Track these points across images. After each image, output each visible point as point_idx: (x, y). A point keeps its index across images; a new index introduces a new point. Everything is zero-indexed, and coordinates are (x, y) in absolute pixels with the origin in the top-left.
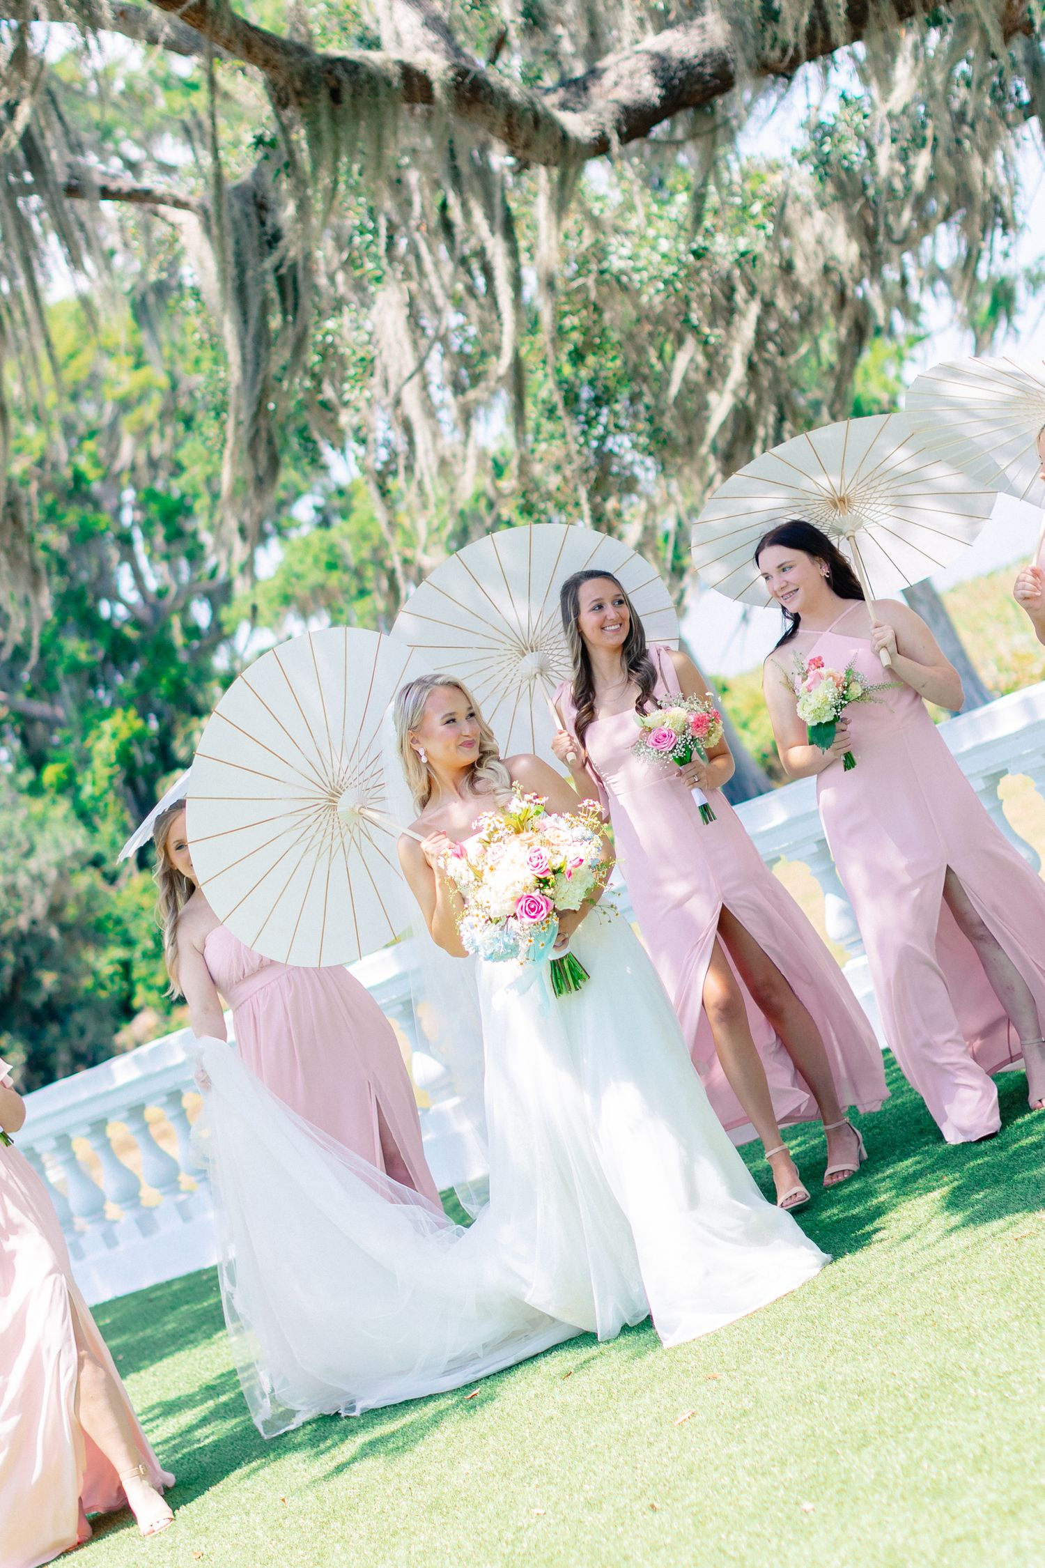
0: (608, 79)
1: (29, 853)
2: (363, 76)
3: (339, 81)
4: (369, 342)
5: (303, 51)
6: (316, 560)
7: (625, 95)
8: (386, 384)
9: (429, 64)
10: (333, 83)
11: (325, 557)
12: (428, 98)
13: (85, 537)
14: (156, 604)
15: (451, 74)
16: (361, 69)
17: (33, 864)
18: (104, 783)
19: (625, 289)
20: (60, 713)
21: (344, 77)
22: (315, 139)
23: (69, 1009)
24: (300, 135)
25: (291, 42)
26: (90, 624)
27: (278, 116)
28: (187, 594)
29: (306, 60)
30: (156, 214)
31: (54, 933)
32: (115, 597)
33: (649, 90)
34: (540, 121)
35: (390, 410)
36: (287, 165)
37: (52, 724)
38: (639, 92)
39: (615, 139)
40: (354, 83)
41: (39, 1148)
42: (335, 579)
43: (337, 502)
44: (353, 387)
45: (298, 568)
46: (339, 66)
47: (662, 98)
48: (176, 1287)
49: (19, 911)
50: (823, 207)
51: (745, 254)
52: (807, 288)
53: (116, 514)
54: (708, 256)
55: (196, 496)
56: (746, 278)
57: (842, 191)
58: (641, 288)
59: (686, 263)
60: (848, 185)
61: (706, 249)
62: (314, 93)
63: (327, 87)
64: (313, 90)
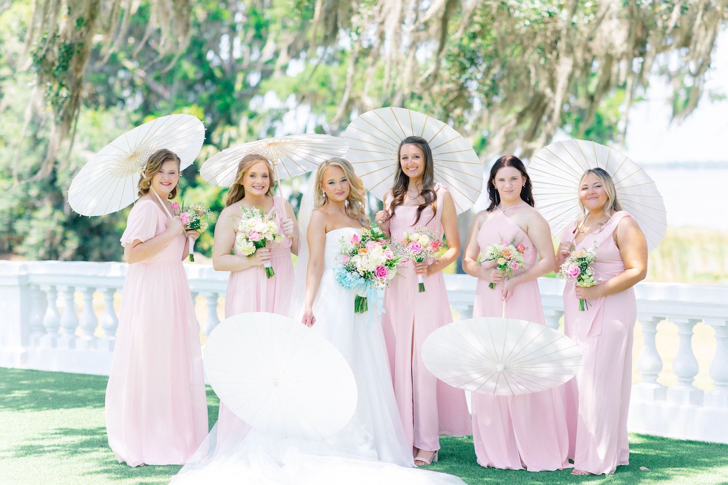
6: (318, 79)
8: (380, 11)
11: (322, 79)
13: (214, 18)
14: (235, 66)
19: (510, 15)
20: (167, 95)
26: (200, 61)
28: (252, 67)
32: (217, 53)
35: (377, 24)
37: (160, 97)
41: (58, 288)
42: (323, 92)
43: (339, 56)
44: (365, 7)
45: (307, 79)
48: (91, 379)
50: (619, 17)
51: (573, 24)
52: (595, 52)
53: (234, 14)
54: (555, 18)
55: (274, 22)
56: (568, 36)
57: (631, 16)
58: (517, 20)
59: (543, 17)
60: (636, 13)
61: (555, 14)
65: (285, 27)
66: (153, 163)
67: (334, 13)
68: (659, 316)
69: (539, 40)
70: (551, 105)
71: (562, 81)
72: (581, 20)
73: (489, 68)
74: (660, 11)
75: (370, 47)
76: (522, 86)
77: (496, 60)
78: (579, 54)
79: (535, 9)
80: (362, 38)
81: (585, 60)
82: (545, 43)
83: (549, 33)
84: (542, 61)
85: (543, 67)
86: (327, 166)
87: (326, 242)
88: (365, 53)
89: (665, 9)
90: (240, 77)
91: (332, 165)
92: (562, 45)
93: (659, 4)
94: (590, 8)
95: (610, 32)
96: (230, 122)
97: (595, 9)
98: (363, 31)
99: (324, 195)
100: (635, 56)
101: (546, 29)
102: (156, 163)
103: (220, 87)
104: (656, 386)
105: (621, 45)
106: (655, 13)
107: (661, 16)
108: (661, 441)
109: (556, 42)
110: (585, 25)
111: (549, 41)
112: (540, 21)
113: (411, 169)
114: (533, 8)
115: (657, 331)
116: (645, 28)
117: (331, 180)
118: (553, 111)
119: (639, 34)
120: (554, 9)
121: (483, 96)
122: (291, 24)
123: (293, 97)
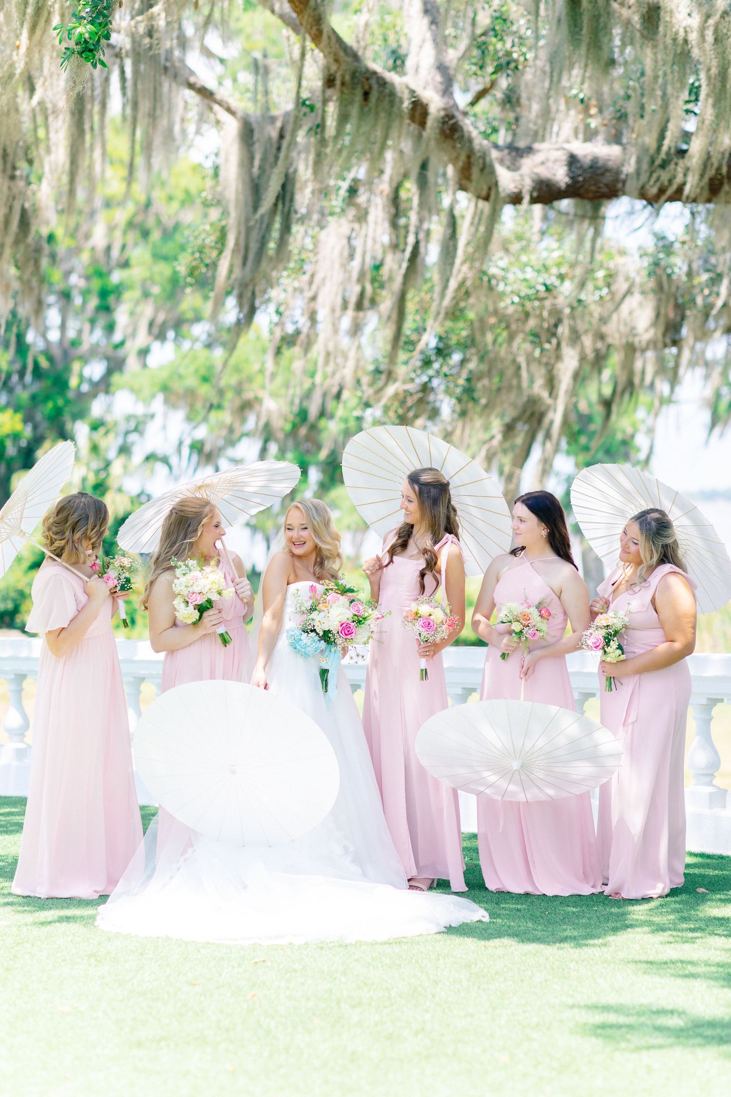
0: (538, 158)
2: (387, 91)
3: (371, 88)
4: (311, 251)
5: (355, 57)
6: (197, 371)
7: (544, 173)
8: (311, 283)
9: (431, 100)
10: (366, 87)
11: (203, 371)
12: (422, 124)
14: (68, 351)
15: (442, 113)
16: (387, 85)
19: (491, 288)
21: (375, 86)
22: (343, 118)
24: (332, 109)
25: (351, 48)
26: (19, 344)
27: (324, 92)
28: (93, 352)
29: (356, 64)
30: (211, 109)
33: (560, 176)
34: (487, 169)
35: (306, 300)
36: (318, 126)
38: (555, 175)
39: (527, 199)
40: (380, 92)
42: (205, 390)
44: (289, 276)
45: (182, 371)
46: (375, 77)
47: (568, 186)
50: (643, 293)
51: (580, 301)
52: (610, 340)
53: (67, 274)
54: (555, 292)
55: (130, 287)
56: (572, 316)
57: (660, 288)
58: (502, 295)
59: (538, 291)
60: (666, 286)
61: (555, 287)
62: (354, 88)
63: (363, 87)
64: (354, 85)
65: (146, 295)
68: (715, 697)
69: (532, 323)
70: (550, 415)
71: (565, 381)
72: (589, 296)
73: (463, 362)
74: (700, 284)
75: (298, 332)
76: (510, 388)
77: (473, 350)
78: (587, 341)
79: (525, 280)
80: (284, 319)
81: (597, 352)
82: (541, 327)
83: (545, 314)
84: (537, 353)
85: (539, 361)
88: (290, 340)
89: (706, 281)
90: (76, 366)
92: (563, 330)
93: (698, 274)
94: (602, 280)
95: (631, 313)
96: (64, 435)
97: (609, 280)
98: (285, 310)
100: (665, 345)
101: (542, 308)
103: (48, 382)
104: (710, 789)
105: (647, 330)
106: (693, 287)
107: (702, 291)
108: (720, 860)
109: (556, 326)
110: (595, 302)
111: (546, 325)
112: (533, 297)
114: (523, 278)
115: (713, 718)
116: (680, 309)
118: (551, 423)
119: (672, 315)
120: (553, 280)
121: (454, 401)
122: (156, 290)
123: (160, 398)
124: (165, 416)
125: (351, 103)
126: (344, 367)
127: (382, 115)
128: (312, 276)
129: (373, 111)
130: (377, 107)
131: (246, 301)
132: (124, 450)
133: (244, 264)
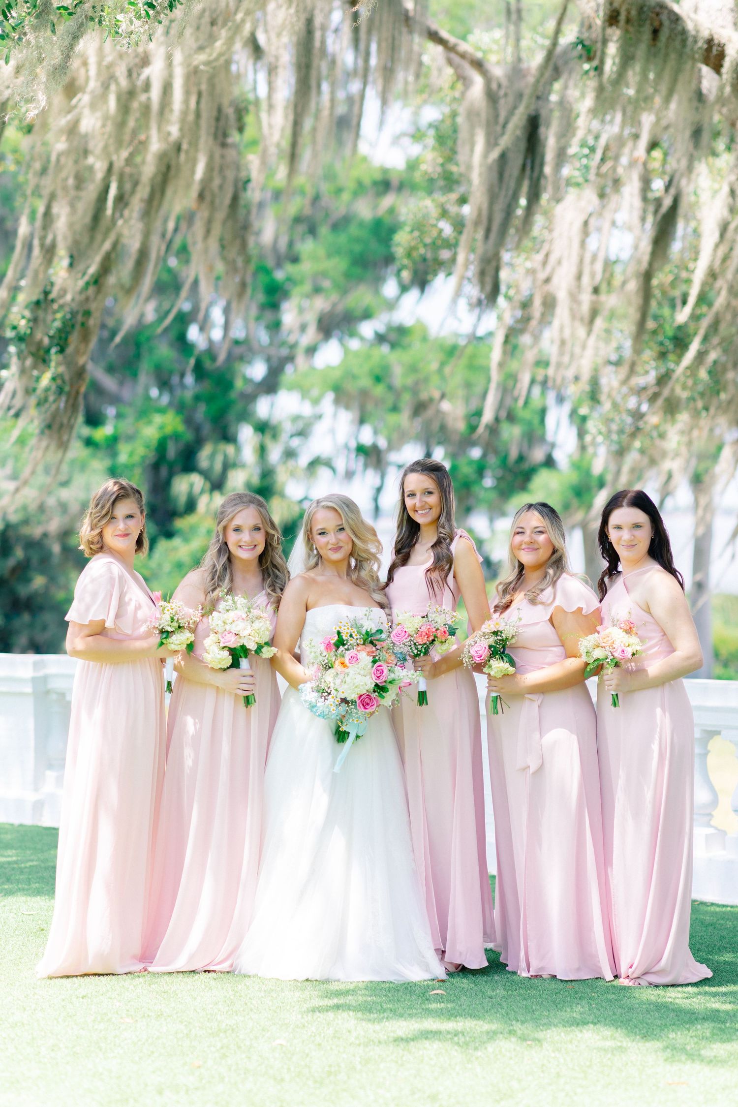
1: (65, 484)
2: (680, 28)
3: (661, 24)
6: (369, 371)
9: (730, 40)
10: (656, 24)
11: (377, 371)
12: (718, 67)
14: (233, 348)
16: (680, 22)
17: (65, 494)
18: (136, 458)
21: (666, 23)
22: (626, 59)
23: (41, 608)
24: (612, 49)
27: (604, 29)
31: (56, 548)
32: (205, 329)
35: (539, 283)
36: (596, 69)
40: (672, 30)
45: (355, 371)
46: (666, 12)
49: (39, 523)
55: (301, 282)
62: (640, 26)
63: (652, 24)
64: (641, 22)
65: (317, 289)
66: (99, 507)
67: (494, 264)
86: (318, 506)
87: (305, 627)
90: (240, 368)
91: (323, 507)
96: (226, 437)
99: (315, 552)
102: (103, 507)
103: (211, 383)
113: (421, 512)
117: (321, 529)
122: (326, 284)
123: (330, 397)
124: (335, 415)
125: (639, 41)
126: (581, 356)
127: (673, 56)
128: (547, 256)
129: (663, 51)
130: (667, 47)
131: (489, 280)
132: (290, 454)
133: (487, 236)
